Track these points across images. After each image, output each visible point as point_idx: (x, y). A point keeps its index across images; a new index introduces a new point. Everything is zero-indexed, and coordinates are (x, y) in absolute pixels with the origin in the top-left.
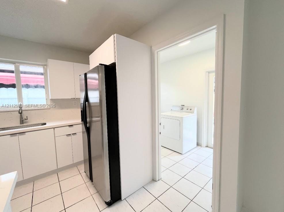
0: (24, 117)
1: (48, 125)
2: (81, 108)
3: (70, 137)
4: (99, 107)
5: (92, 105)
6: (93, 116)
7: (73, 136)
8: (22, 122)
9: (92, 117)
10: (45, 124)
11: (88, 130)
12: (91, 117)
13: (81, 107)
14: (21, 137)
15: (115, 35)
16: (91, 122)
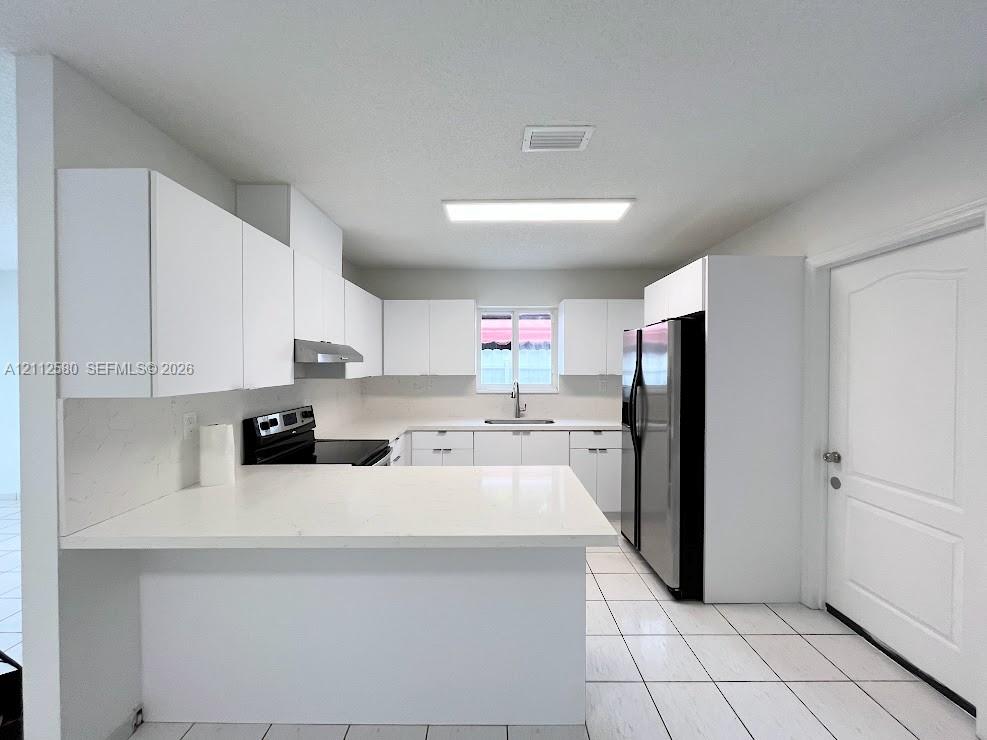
0: (522, 407)
1: (558, 424)
2: (624, 397)
3: (594, 455)
4: (666, 399)
5: (649, 391)
6: (650, 418)
7: (600, 455)
8: (518, 413)
9: (647, 421)
10: (552, 422)
11: (638, 442)
12: (645, 420)
13: (623, 395)
14: (525, 438)
15: (706, 257)
16: (643, 430)
